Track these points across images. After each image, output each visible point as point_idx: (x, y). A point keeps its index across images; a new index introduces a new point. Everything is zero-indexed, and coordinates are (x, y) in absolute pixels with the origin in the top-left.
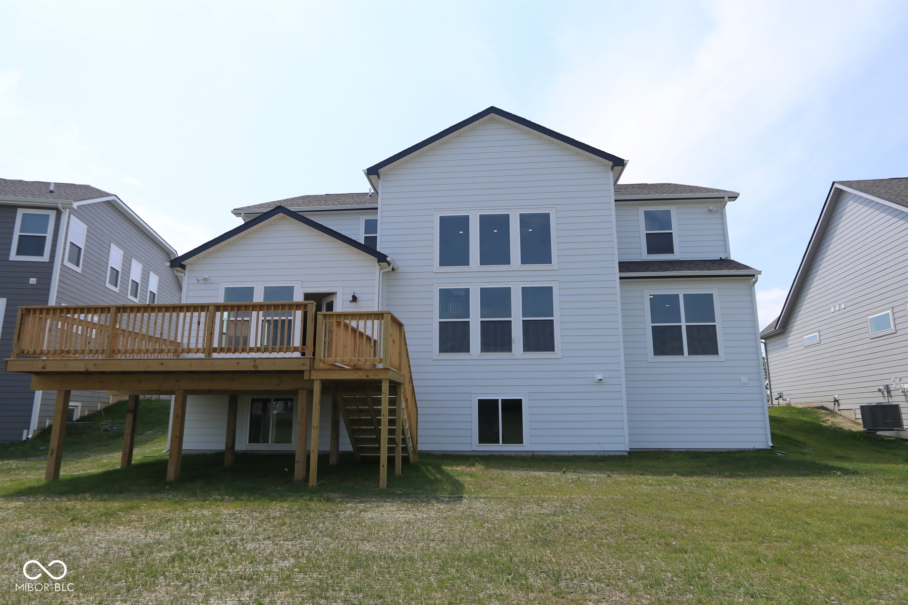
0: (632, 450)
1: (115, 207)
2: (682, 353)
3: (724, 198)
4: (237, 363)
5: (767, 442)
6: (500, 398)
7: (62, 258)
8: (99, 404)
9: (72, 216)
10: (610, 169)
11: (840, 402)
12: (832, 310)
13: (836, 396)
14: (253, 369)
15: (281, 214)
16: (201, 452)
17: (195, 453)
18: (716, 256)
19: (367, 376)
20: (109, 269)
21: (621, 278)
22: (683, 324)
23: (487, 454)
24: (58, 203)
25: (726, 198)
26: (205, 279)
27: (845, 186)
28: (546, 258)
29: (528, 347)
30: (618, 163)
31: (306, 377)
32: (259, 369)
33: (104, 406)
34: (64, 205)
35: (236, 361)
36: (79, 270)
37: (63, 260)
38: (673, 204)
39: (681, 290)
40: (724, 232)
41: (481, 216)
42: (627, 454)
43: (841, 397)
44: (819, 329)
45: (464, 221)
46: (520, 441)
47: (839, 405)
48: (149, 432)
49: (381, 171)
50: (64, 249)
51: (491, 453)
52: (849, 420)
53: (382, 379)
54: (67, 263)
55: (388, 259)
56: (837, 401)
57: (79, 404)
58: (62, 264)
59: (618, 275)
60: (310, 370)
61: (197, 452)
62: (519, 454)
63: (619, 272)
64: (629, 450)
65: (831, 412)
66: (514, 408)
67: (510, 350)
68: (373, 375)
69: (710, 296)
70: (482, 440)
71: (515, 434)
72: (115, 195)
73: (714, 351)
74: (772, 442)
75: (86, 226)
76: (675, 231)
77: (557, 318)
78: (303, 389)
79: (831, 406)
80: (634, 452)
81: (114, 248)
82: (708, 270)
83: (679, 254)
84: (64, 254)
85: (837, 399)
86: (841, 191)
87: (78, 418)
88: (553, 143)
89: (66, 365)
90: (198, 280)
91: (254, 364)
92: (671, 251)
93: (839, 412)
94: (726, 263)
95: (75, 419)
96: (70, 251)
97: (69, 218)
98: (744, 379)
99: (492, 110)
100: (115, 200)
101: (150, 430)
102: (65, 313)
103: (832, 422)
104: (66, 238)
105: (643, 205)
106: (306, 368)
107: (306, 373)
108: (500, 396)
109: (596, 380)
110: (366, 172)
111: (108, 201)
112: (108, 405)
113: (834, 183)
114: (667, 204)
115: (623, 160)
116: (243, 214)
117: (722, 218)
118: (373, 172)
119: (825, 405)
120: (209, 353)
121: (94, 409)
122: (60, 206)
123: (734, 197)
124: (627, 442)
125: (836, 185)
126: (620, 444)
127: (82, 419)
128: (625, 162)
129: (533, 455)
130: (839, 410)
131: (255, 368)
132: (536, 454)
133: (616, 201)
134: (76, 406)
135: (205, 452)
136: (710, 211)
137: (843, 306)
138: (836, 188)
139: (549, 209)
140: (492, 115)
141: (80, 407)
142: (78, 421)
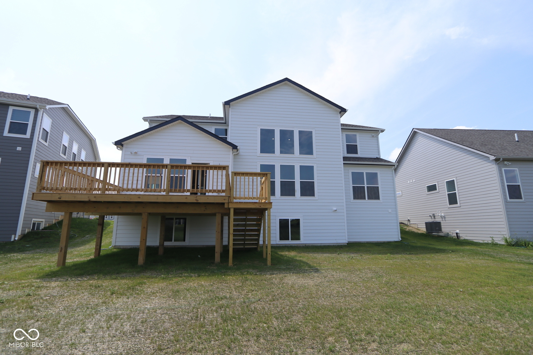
0: (349, 242)
1: (67, 111)
2: (365, 199)
3: (379, 131)
4: (186, 198)
5: (399, 238)
6: (290, 218)
7: (38, 137)
8: (54, 220)
9: (44, 113)
10: (339, 113)
11: (410, 221)
12: (409, 182)
13: (409, 218)
14: (196, 202)
15: (180, 121)
16: (132, 247)
17: (129, 247)
18: (375, 156)
19: (260, 206)
20: (62, 145)
21: (344, 164)
22: (366, 186)
23: (284, 245)
24: (37, 105)
25: (380, 131)
26: (136, 153)
27: (419, 130)
28: (310, 152)
29: (302, 194)
30: (343, 111)
31: (226, 206)
32: (199, 201)
33: (57, 221)
34: (40, 106)
35: (185, 197)
36: (46, 144)
37: (38, 138)
38: (357, 132)
39: (365, 170)
40: (378, 146)
41: (280, 130)
42: (346, 244)
43: (411, 219)
44: (402, 190)
45: (272, 132)
46: (298, 239)
47: (410, 222)
48: (87, 236)
49: (231, 103)
50: (40, 132)
51: (285, 245)
52: (414, 228)
53: (267, 208)
54: (40, 140)
55: (238, 148)
56: (409, 220)
57: (44, 220)
58: (38, 140)
59: (342, 162)
60: (228, 203)
61: (130, 247)
62: (299, 245)
63: (343, 161)
64: (347, 242)
65: (407, 225)
66: (296, 223)
67: (294, 195)
68: (263, 206)
69: (377, 173)
70: (281, 239)
71: (296, 235)
72: (68, 105)
73: (378, 198)
74: (401, 238)
75: (52, 120)
76: (358, 144)
77: (315, 181)
78: (219, 213)
79: (406, 222)
80: (349, 243)
81: (65, 134)
82: (372, 162)
83: (359, 155)
84: (39, 135)
85: (409, 219)
86: (416, 132)
87: (43, 228)
88: (314, 98)
89: (75, 197)
90: (131, 153)
91: (196, 199)
92: (357, 153)
93: (409, 225)
94: (378, 159)
95: (41, 229)
96: (43, 133)
97: (43, 114)
98: (390, 210)
99: (286, 79)
100: (67, 107)
101: (88, 235)
102: (64, 165)
103: (409, 229)
104: (41, 126)
105: (345, 131)
106: (226, 201)
107: (225, 204)
108: (290, 217)
109: (333, 210)
110: (224, 103)
111: (63, 107)
112: (59, 221)
113: (413, 129)
114: (355, 132)
115: (346, 109)
116: (149, 120)
117: (377, 140)
118: (227, 103)
119: (403, 222)
120: (168, 192)
121: (51, 223)
122: (38, 107)
123: (383, 131)
124: (347, 239)
125: (414, 130)
126: (344, 240)
127: (45, 228)
128: (346, 110)
129: (306, 245)
130: (410, 224)
131: (197, 201)
132: (307, 245)
133: (341, 129)
134: (42, 221)
135: (135, 247)
136: (373, 136)
137: (414, 181)
138: (414, 131)
139: (312, 129)
140: (287, 82)
141: (44, 222)
142: (42, 229)
